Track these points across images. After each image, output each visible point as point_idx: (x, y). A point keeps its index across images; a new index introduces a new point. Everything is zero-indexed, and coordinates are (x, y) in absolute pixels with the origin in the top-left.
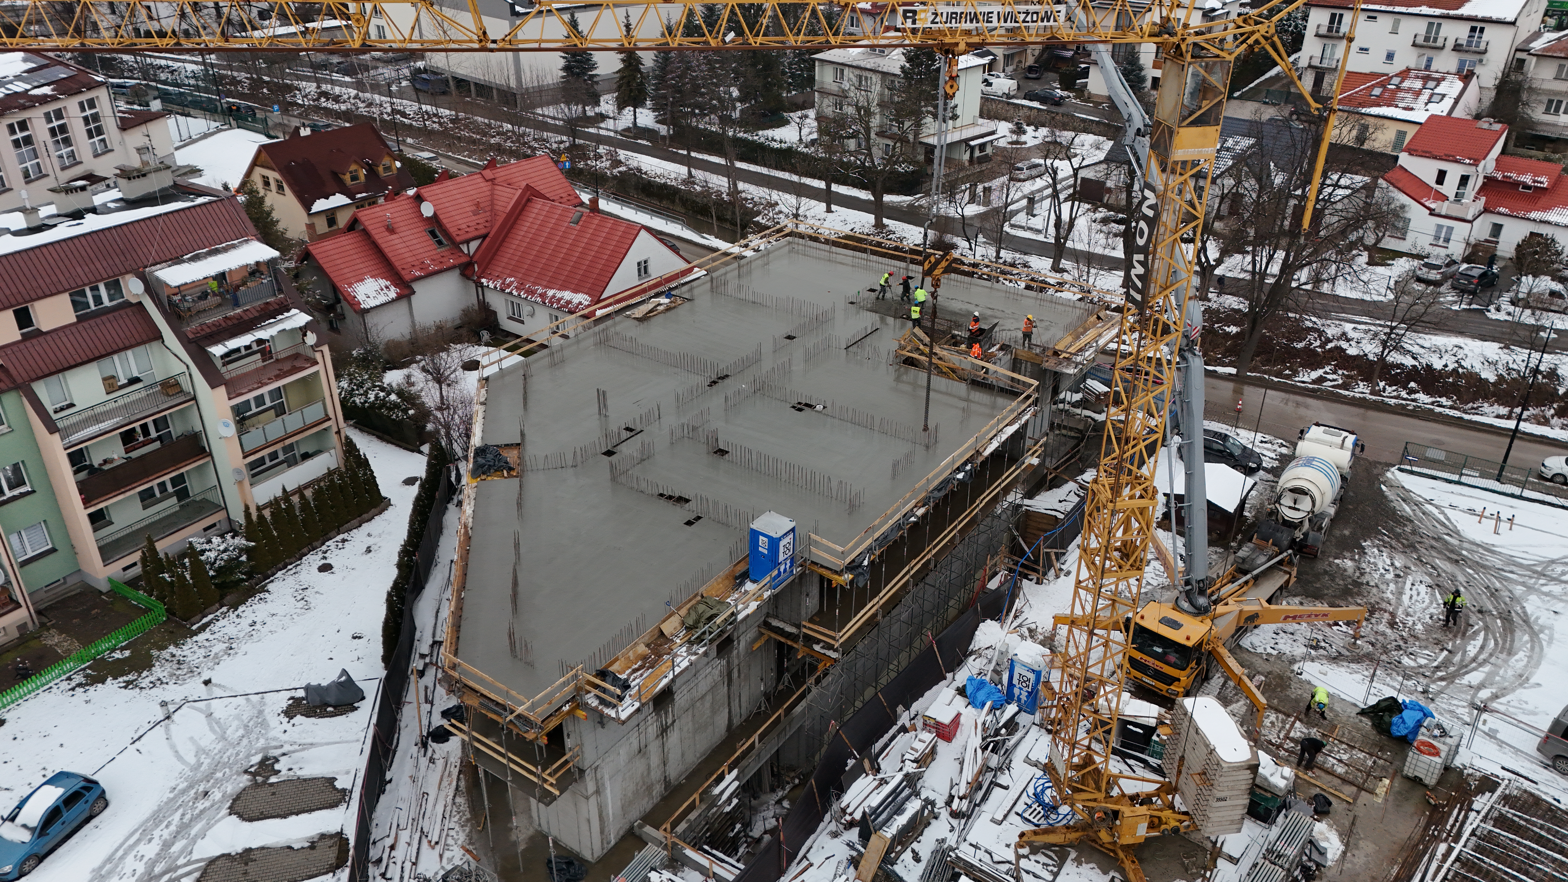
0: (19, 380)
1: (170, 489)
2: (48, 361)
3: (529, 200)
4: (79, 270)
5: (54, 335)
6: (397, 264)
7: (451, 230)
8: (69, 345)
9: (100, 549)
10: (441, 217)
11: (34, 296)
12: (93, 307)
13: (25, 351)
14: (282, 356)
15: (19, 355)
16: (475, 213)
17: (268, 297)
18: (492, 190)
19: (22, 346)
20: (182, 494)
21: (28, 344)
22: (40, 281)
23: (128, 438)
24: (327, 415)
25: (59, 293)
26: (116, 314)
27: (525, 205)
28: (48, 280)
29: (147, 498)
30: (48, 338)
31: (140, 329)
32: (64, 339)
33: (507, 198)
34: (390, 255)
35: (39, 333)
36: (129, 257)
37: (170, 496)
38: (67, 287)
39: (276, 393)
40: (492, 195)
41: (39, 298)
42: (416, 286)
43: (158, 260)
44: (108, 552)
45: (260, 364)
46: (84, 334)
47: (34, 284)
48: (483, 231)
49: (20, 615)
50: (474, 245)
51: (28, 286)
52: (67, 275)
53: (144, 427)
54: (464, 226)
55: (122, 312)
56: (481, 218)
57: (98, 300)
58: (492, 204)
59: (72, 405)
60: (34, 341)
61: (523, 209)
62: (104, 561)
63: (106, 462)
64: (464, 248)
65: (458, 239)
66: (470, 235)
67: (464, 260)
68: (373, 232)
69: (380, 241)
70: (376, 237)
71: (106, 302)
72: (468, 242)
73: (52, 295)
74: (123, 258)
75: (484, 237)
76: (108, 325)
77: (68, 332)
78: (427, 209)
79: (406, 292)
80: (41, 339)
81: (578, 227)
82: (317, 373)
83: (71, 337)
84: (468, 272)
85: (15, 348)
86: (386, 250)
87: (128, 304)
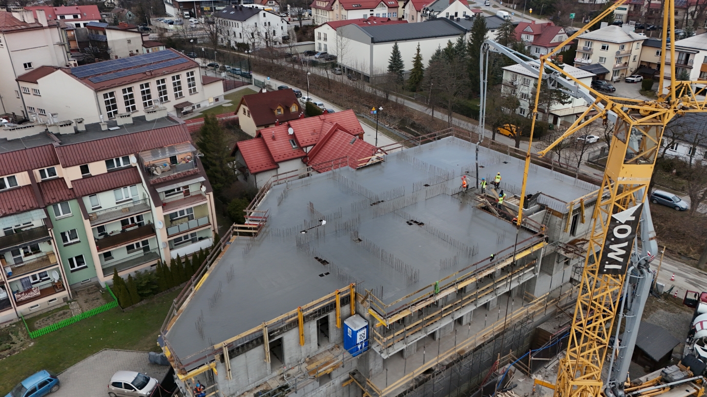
0: (77, 195)
1: (141, 246)
2: (91, 188)
3: (336, 130)
4: (111, 151)
5: (97, 178)
6: (273, 154)
7: (300, 141)
8: (102, 182)
9: (103, 270)
10: (296, 135)
11: (90, 161)
12: (116, 167)
13: (83, 184)
14: (193, 194)
15: (80, 185)
16: (312, 134)
17: (189, 169)
18: (323, 124)
19: (82, 181)
20: (146, 249)
21: (85, 180)
22: (94, 155)
23: (124, 223)
24: (209, 222)
25: (100, 160)
26: (125, 170)
27: (334, 132)
28: (97, 154)
29: (130, 248)
30: (94, 178)
31: (133, 177)
32: (101, 180)
33: (328, 127)
34: (271, 150)
35: (91, 176)
36: (134, 147)
37: (141, 249)
38: (104, 158)
39: (190, 210)
40: (322, 126)
41: (92, 162)
42: (280, 165)
43: (146, 149)
44: (106, 271)
45: (183, 197)
46: (110, 178)
47: (91, 156)
48: (314, 143)
49: (65, 294)
50: (309, 149)
51: (88, 157)
52: (106, 153)
53: (132, 219)
54: (306, 140)
55: (128, 170)
56: (314, 137)
57: (119, 164)
58: (321, 131)
59: (101, 207)
60: (88, 179)
61: (333, 134)
62: (104, 274)
63: (112, 232)
64: (305, 149)
65: (302, 145)
66: (308, 144)
67: (304, 155)
68: (266, 139)
69: (267, 144)
70: (267, 141)
71: (122, 165)
72: (306, 147)
73: (98, 161)
74: (131, 147)
75: (314, 145)
76: (121, 175)
77: (103, 176)
78: (291, 131)
79: (276, 167)
80: (91, 179)
81: (353, 145)
82: (206, 204)
83: (104, 179)
84: (304, 161)
85: (79, 182)
86: (269, 148)
87: (131, 167)
